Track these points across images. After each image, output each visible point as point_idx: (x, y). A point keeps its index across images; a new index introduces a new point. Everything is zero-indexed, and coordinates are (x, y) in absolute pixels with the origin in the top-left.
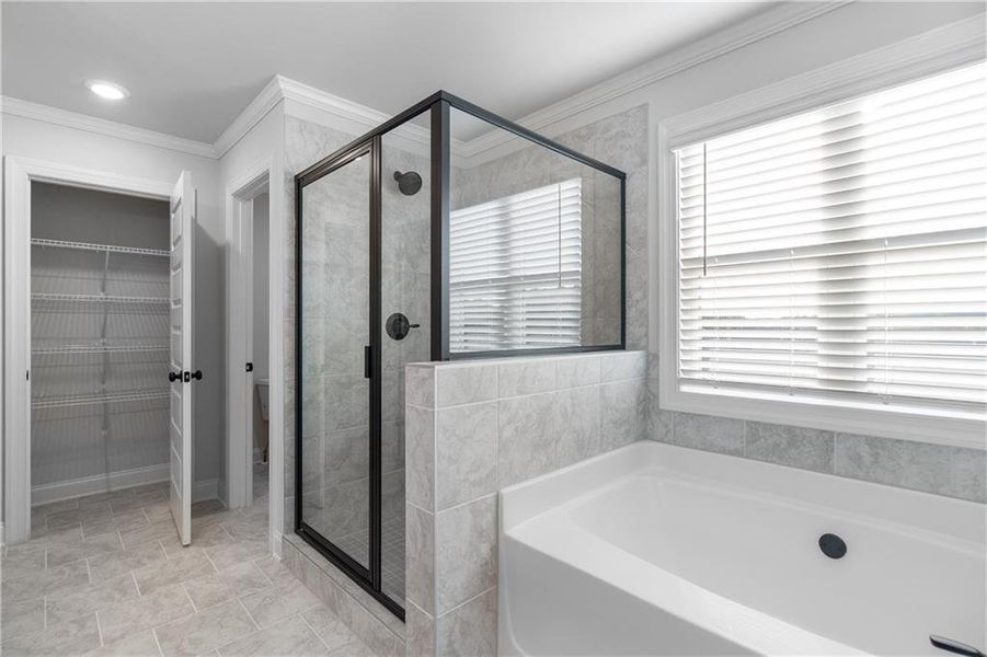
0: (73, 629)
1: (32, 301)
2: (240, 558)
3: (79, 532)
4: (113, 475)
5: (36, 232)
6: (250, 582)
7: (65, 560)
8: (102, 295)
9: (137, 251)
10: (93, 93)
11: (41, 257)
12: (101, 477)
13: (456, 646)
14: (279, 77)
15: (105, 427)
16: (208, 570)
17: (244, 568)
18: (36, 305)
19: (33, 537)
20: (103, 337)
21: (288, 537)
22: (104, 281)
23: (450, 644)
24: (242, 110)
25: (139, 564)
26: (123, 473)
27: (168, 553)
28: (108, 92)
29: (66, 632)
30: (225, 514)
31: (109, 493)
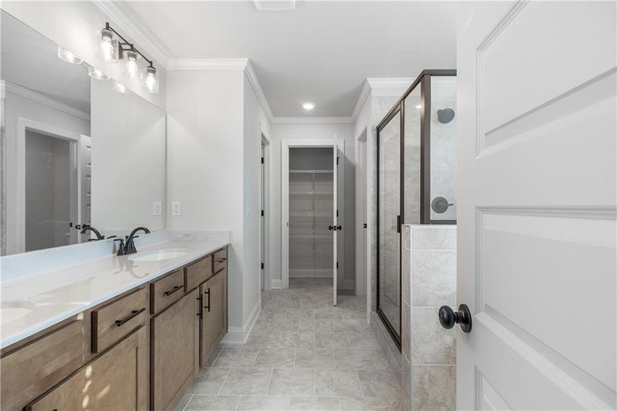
0: (292, 323)
1: (290, 195)
2: (353, 317)
3: (303, 290)
4: (317, 270)
5: (291, 168)
6: (354, 328)
7: (296, 299)
8: (313, 192)
9: (324, 171)
10: (304, 109)
11: (292, 177)
12: (313, 270)
13: (426, 387)
14: (368, 79)
15: (314, 249)
16: (340, 318)
17: (353, 322)
18: (291, 196)
19: (290, 288)
20: (314, 209)
21: (372, 313)
22: (314, 185)
23: (421, 383)
24: (358, 99)
25: (317, 307)
26: (321, 270)
27: (328, 306)
28: (308, 106)
29: (290, 323)
30: (354, 297)
31: (315, 278)
